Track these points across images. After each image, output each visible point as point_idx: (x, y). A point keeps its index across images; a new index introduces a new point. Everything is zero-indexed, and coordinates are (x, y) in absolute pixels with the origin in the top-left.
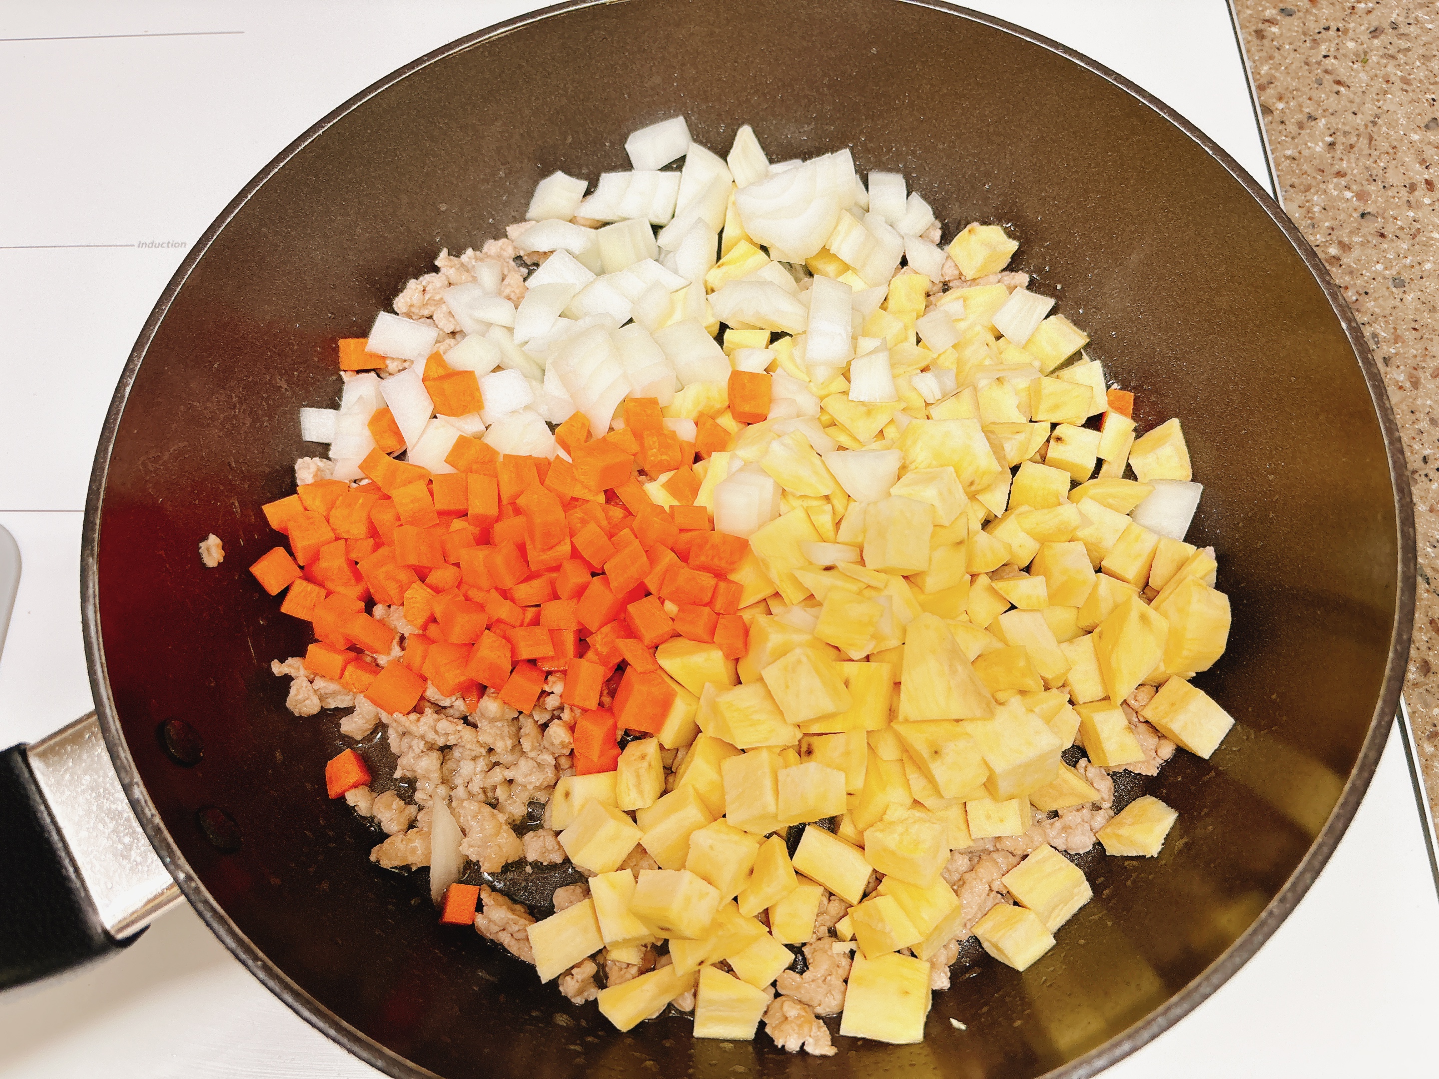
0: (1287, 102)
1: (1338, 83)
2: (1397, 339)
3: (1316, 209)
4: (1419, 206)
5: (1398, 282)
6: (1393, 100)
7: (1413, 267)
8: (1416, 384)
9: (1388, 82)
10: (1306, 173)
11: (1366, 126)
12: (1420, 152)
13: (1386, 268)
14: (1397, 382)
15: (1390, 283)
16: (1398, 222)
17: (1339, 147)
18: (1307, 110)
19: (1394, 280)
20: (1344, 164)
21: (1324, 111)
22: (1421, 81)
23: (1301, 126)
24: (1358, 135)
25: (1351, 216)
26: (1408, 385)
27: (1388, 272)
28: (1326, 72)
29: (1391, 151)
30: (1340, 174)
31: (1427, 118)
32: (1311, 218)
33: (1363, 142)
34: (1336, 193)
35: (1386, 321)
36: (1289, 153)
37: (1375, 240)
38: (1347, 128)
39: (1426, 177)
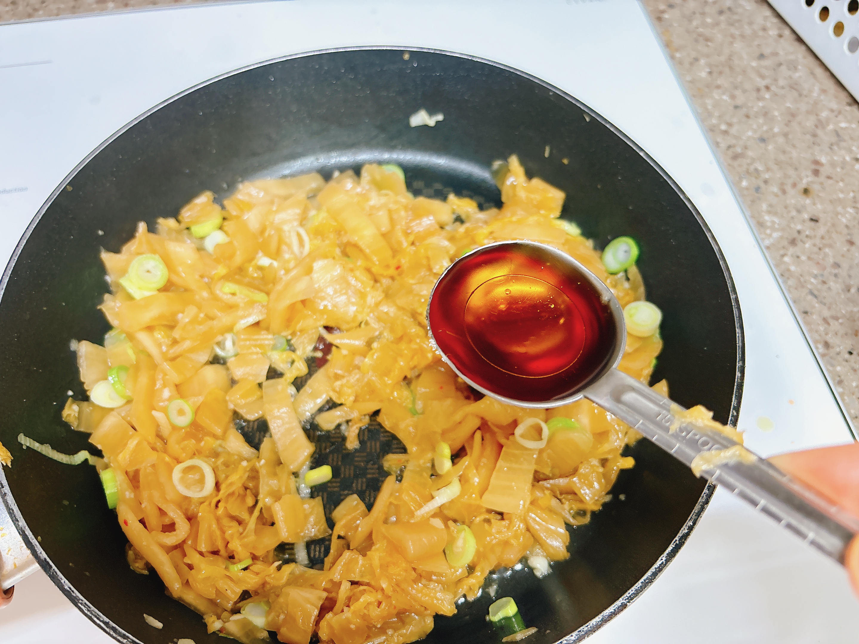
0: (681, 53)
1: (707, 40)
4: (764, 99)
6: (738, 45)
7: (768, 131)
8: (784, 192)
9: (733, 37)
10: (699, 89)
11: (726, 61)
12: (758, 72)
13: (754, 133)
14: (774, 193)
15: (758, 142)
16: (755, 109)
17: (715, 74)
18: (693, 56)
19: (760, 139)
20: (719, 82)
21: (703, 55)
23: (691, 64)
24: (723, 66)
25: (729, 108)
39: (764, 84)
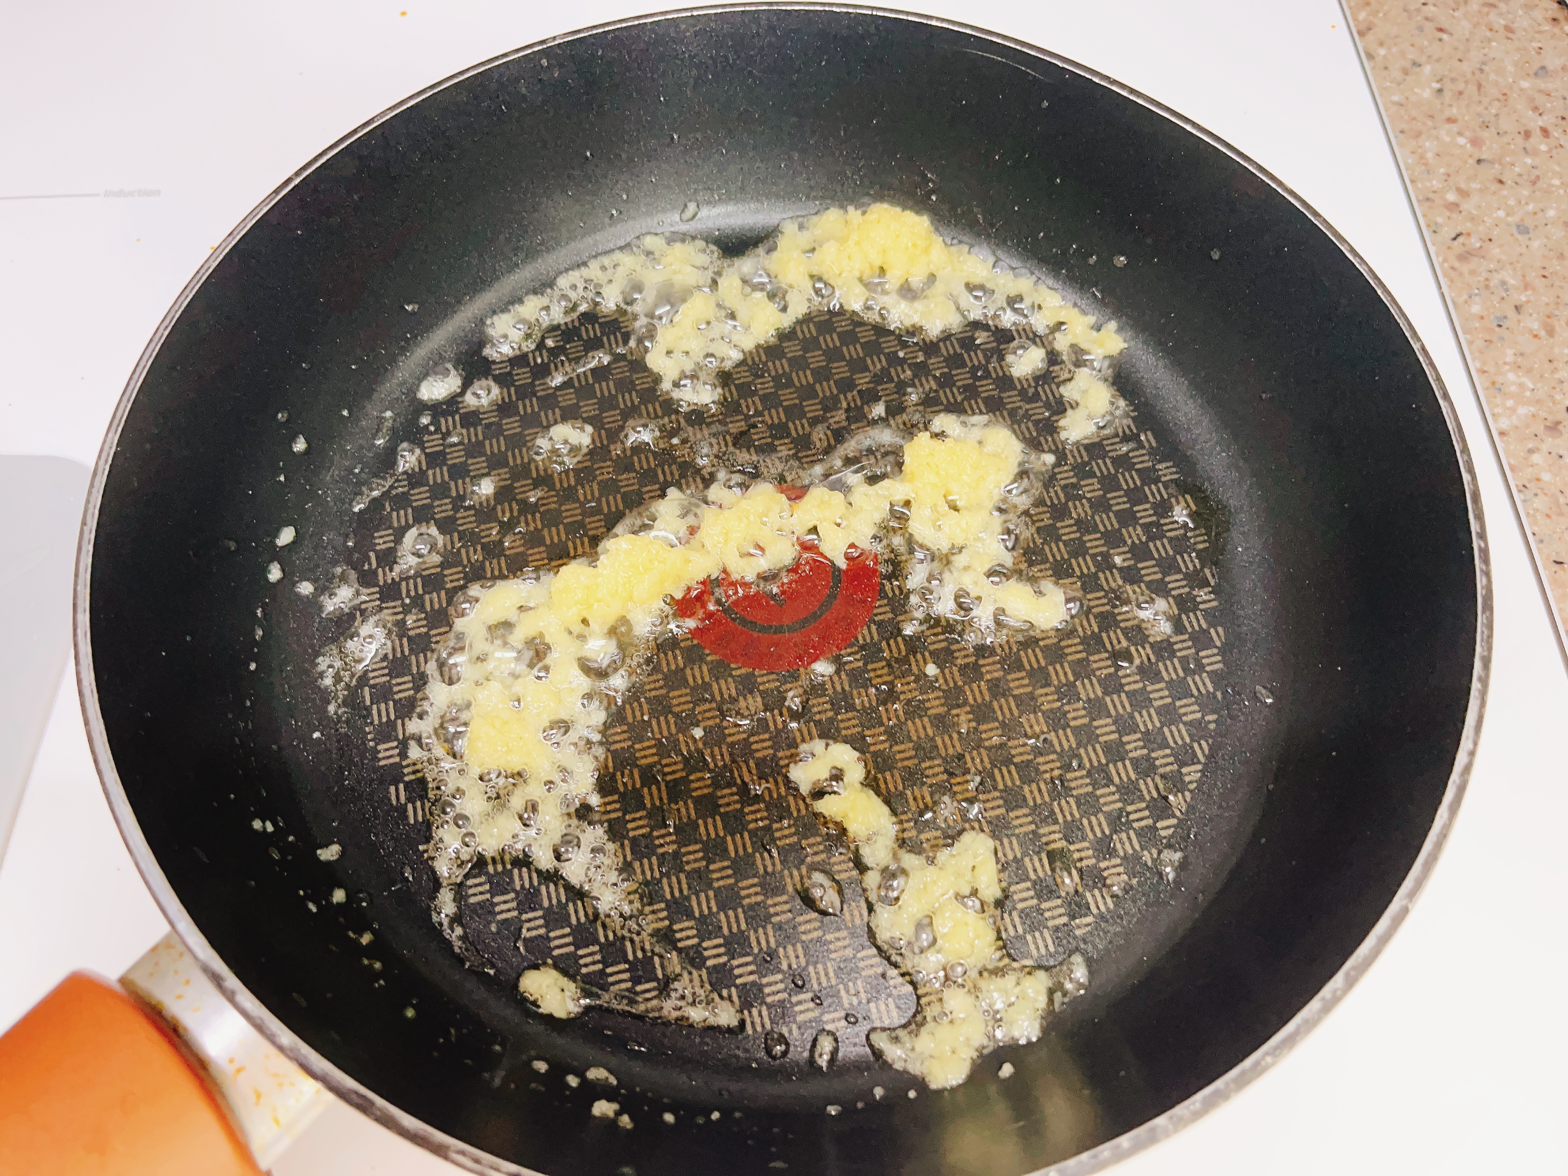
0: (1389, 49)
1: (1441, 30)
2: (1526, 286)
3: (1430, 155)
4: (1535, 153)
5: (1522, 229)
6: (1499, 47)
7: (1535, 213)
8: (1551, 332)
9: (1491, 30)
10: (1414, 119)
11: (1473, 73)
12: (1532, 100)
13: (1508, 215)
14: (1531, 331)
15: (1514, 231)
16: (1517, 169)
17: (1448, 95)
18: (1410, 56)
19: (1518, 226)
20: (1455, 111)
21: (1430, 57)
22: (1525, 30)
23: (1406, 72)
24: (1467, 82)
25: (1466, 162)
26: (1543, 333)
27: (1510, 219)
28: (1427, 19)
29: (1501, 97)
30: (1450, 120)
31: (1536, 66)
32: (1426, 164)
33: (1472, 89)
34: (1448, 139)
35: (1515, 269)
36: (1396, 98)
37: (1495, 187)
38: (1454, 75)
39: (1540, 123)
